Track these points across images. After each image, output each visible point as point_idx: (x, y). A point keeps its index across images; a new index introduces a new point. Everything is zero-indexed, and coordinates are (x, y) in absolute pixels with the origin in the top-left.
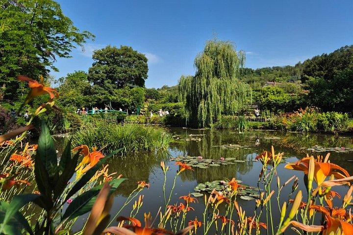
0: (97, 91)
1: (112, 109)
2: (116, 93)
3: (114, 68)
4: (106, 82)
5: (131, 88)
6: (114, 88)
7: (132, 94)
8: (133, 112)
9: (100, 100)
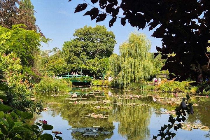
0: (75, 61)
1: (82, 75)
2: (88, 63)
3: (88, 44)
4: (82, 54)
5: (100, 59)
6: (87, 59)
7: (100, 64)
8: (100, 78)
9: (74, 68)
